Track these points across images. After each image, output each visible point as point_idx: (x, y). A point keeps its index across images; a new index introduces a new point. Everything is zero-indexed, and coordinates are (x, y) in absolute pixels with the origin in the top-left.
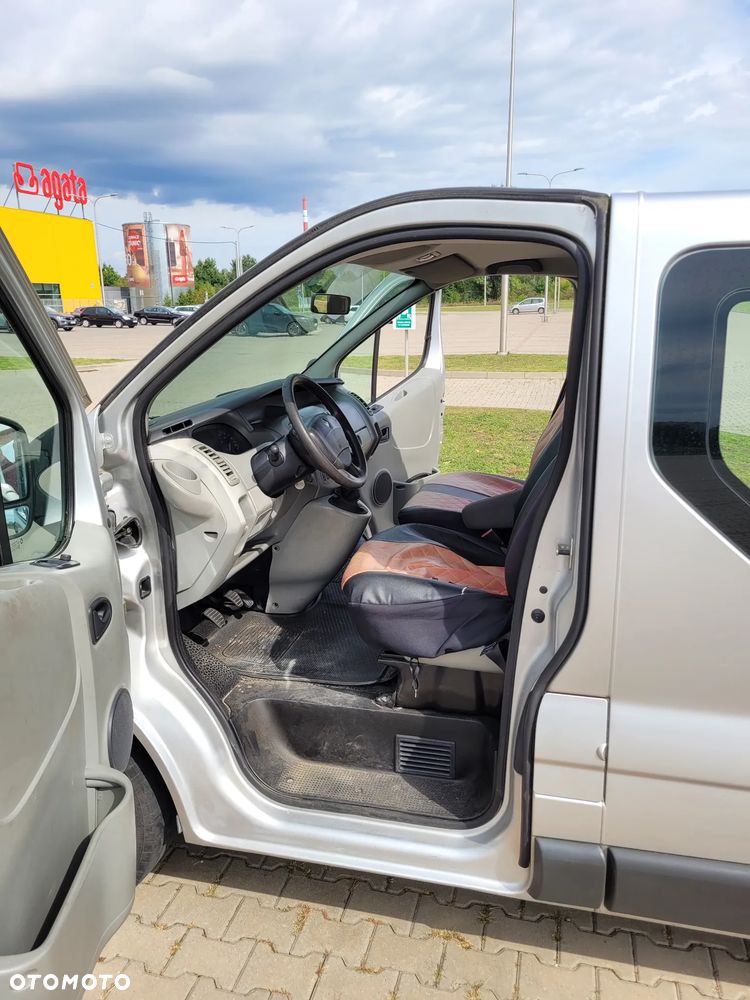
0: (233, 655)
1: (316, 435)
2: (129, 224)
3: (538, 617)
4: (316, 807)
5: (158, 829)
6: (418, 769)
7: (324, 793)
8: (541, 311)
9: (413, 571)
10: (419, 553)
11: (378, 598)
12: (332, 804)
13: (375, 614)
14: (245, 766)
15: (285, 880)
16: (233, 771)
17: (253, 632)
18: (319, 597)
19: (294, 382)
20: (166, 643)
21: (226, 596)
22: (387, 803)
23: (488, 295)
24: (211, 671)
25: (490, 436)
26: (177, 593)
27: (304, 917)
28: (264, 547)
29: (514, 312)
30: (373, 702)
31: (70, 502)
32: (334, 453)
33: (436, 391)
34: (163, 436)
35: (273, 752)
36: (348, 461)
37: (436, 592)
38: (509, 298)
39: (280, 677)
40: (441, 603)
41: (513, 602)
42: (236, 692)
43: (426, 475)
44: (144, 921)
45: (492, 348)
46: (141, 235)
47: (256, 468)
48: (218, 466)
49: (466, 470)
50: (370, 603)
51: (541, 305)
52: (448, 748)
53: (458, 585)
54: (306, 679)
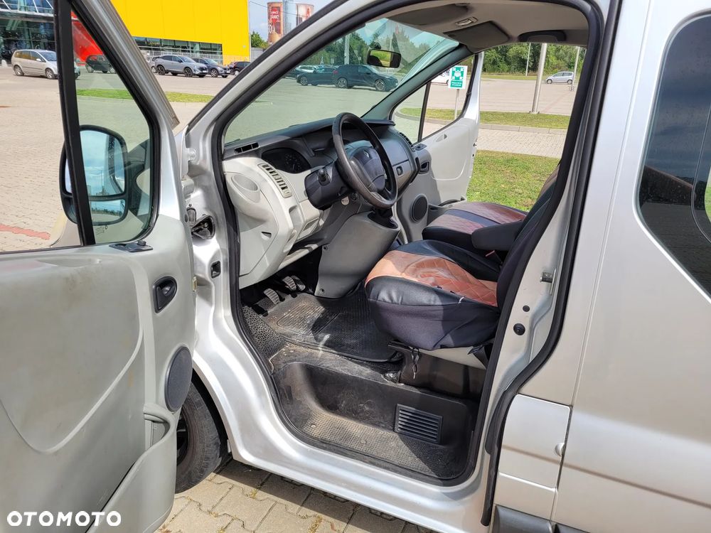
0: (284, 325)
1: (356, 163)
2: (272, 3)
3: (519, 330)
4: (330, 450)
5: (215, 446)
6: (411, 433)
7: (337, 440)
8: (570, 82)
9: (424, 279)
10: (432, 264)
11: (391, 298)
12: (342, 450)
13: (387, 310)
14: (280, 411)
15: (307, 494)
16: (271, 413)
17: (302, 309)
18: (357, 288)
19: (343, 119)
20: (229, 313)
21: (283, 280)
22: (382, 455)
23: (529, 68)
24: (264, 336)
25: (514, 176)
26: (239, 276)
27: (316, 525)
28: (314, 246)
29: (550, 82)
30: (382, 376)
31: (156, 200)
32: (370, 179)
33: (471, 137)
34: (235, 154)
35: (303, 403)
36: (382, 186)
37: (438, 298)
38: (544, 71)
39: (315, 347)
40: (442, 308)
41: (499, 313)
42: (280, 354)
43: (455, 201)
44: (203, 508)
45: (526, 108)
46: (280, 11)
47: (309, 185)
48: (275, 181)
49: (489, 200)
50: (385, 302)
51: (570, 77)
52: (437, 420)
53: (458, 294)
54: (334, 351)
